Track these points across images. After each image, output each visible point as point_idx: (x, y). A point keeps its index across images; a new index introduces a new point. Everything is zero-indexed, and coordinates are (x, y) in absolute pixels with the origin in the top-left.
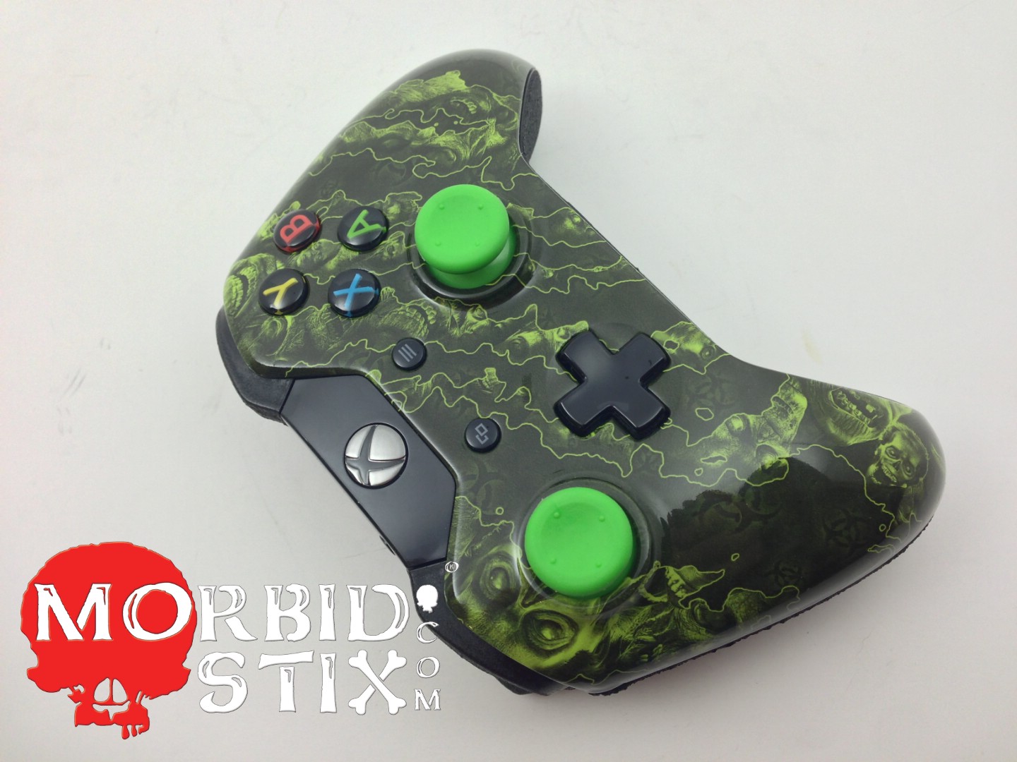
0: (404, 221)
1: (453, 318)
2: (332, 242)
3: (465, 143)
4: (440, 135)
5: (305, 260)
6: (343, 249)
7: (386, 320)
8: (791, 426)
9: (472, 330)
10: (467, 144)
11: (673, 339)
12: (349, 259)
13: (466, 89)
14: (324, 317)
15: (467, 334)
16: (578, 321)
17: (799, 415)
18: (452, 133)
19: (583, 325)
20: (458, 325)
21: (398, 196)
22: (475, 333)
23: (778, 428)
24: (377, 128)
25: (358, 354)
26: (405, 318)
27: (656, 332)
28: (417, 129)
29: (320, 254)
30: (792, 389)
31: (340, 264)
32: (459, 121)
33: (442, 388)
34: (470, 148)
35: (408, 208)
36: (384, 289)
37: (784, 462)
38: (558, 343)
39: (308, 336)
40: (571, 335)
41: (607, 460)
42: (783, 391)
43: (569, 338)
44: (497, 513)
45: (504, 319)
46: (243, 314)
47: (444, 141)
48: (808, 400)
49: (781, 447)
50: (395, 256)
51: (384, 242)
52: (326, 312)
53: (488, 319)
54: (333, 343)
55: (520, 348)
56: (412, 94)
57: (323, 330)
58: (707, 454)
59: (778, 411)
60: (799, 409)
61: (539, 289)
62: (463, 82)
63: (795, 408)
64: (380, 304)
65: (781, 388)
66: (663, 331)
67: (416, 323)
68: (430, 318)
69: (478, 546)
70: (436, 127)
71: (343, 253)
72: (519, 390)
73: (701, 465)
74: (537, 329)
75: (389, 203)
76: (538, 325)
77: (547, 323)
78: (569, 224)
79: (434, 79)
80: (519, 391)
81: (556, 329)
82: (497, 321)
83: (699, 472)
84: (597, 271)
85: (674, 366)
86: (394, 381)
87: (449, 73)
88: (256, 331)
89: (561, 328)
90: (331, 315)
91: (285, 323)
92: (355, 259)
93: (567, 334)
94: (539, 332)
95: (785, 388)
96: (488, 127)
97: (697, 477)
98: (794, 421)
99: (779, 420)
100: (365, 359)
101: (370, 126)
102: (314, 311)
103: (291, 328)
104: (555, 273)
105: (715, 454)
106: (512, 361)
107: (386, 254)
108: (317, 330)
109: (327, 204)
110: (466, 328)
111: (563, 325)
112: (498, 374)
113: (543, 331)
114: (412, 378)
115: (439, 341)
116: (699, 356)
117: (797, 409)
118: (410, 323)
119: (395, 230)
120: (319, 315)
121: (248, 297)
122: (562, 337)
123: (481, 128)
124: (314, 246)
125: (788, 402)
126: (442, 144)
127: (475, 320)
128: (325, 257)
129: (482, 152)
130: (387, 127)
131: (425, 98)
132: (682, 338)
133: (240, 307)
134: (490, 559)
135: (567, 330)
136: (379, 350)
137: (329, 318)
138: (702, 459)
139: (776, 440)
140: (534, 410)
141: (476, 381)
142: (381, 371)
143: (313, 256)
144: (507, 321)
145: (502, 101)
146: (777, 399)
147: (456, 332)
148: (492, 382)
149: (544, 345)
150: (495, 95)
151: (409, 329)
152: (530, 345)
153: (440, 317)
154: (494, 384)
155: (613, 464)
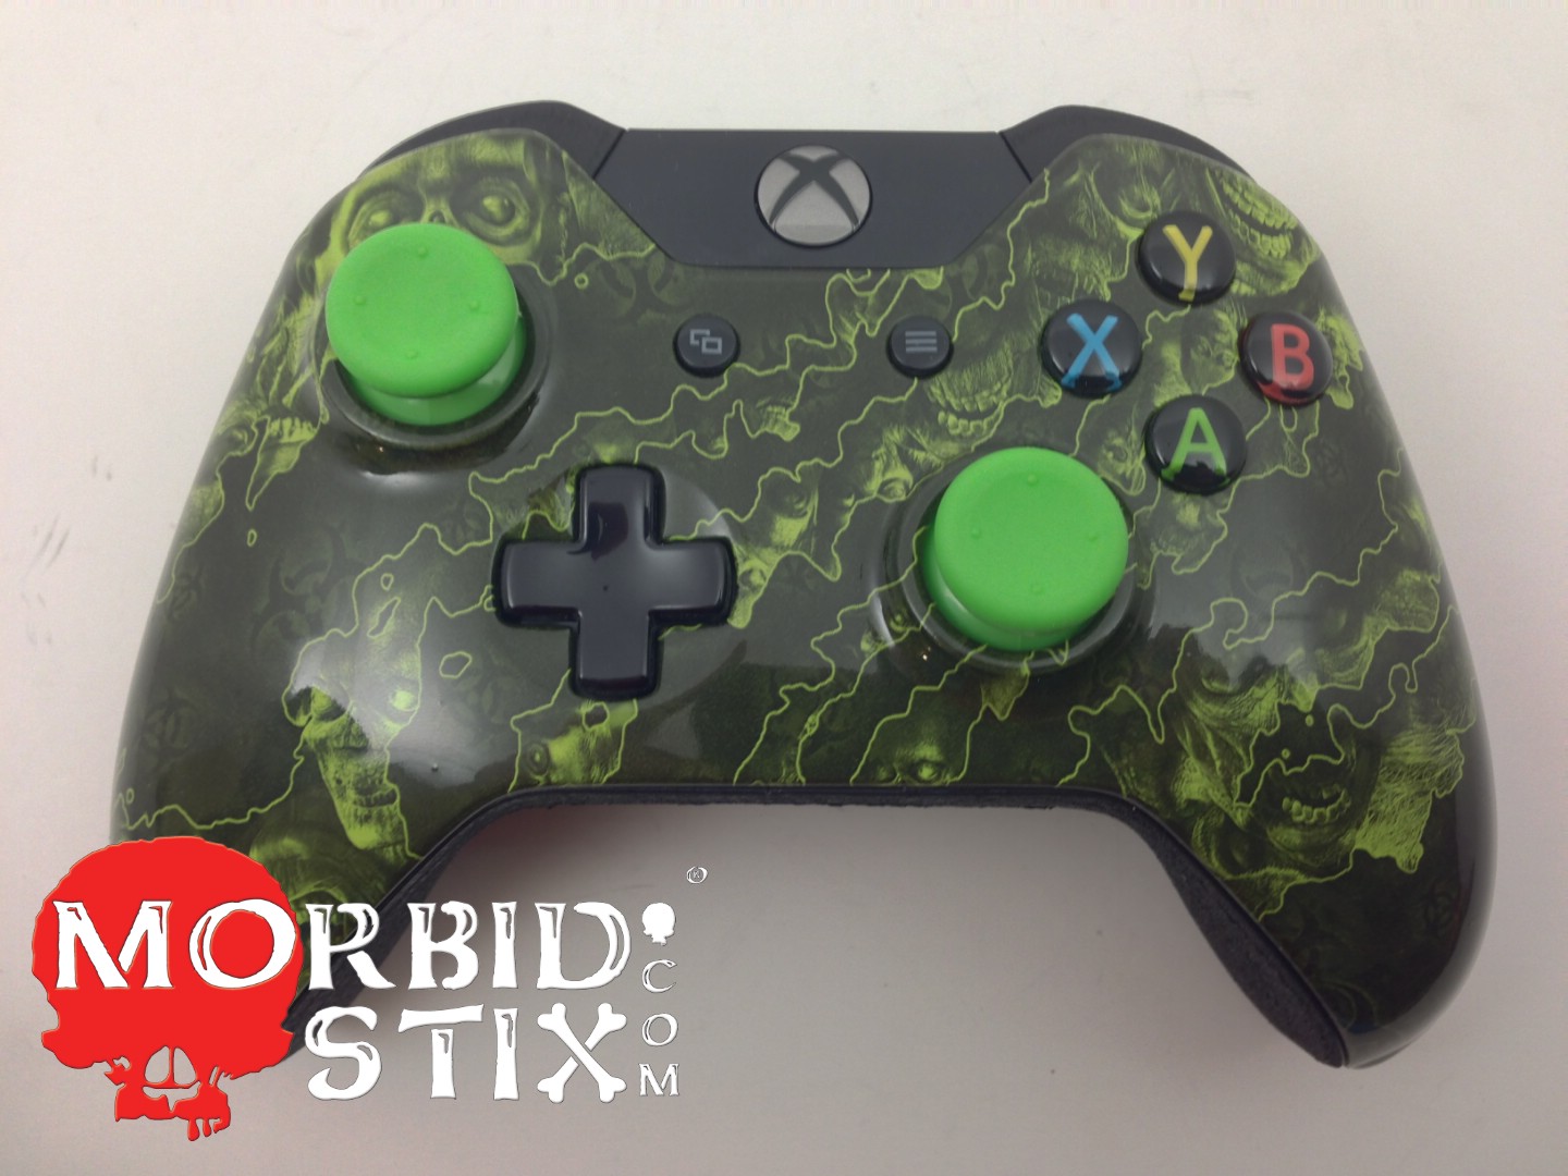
0: (1155, 511)
1: (921, 448)
2: (1215, 385)
3: (1227, 728)
4: (1280, 705)
5: (1217, 326)
6: (1186, 391)
7: (1005, 356)
8: (339, 782)
9: (877, 458)
10: (1223, 730)
11: (603, 728)
12: (1159, 384)
13: (1353, 842)
14: (1090, 282)
15: (877, 447)
16: (753, 617)
17: (346, 808)
18: (1269, 729)
19: (740, 618)
20: (905, 448)
21: (1210, 540)
22: (869, 461)
23: (350, 756)
24: (1389, 632)
25: (987, 282)
26: (982, 384)
27: (635, 715)
28: (1326, 686)
29: (1207, 354)
30: (389, 838)
31: (1160, 368)
32: (1285, 761)
33: (827, 351)
34: (1208, 726)
35: (1173, 537)
36: (1059, 393)
37: (301, 721)
38: (745, 559)
39: (1078, 236)
40: (743, 588)
41: (516, 474)
42: (395, 820)
43: (739, 582)
44: (583, 276)
45: (852, 517)
46: (1202, 182)
47: (1260, 699)
48: (357, 850)
49: (323, 735)
50: (1104, 451)
51: (1143, 454)
52: (1096, 288)
53: (875, 495)
54: (1034, 261)
55: (787, 500)
56: (1421, 749)
57: (1069, 263)
58: (400, 614)
59: (373, 782)
60: (352, 818)
61: (856, 607)
62: (1377, 854)
63: (359, 813)
64: (1040, 368)
65: (400, 823)
66: (629, 727)
67: (962, 393)
68: (952, 419)
69: (562, 219)
70: (1305, 715)
71: (1177, 386)
72: (726, 445)
73: (392, 593)
74: (795, 547)
75: (1208, 516)
76: (800, 557)
77: (790, 570)
78: (929, 751)
79: (1427, 814)
80: (723, 444)
81: (769, 575)
82: (859, 506)
83: (387, 581)
84: (810, 719)
85: (562, 691)
86: (897, 295)
87: (1419, 851)
88: (1155, 179)
89: (765, 584)
90: (1085, 292)
91: (1131, 223)
92: (1149, 394)
93: (748, 583)
94: (788, 547)
95: (398, 830)
96: (1231, 796)
97: (384, 572)
98: (342, 795)
99: (361, 770)
100: (968, 283)
101: (1406, 628)
102: (1113, 273)
103: (1113, 224)
104: (862, 655)
105: (390, 624)
106: (779, 473)
107: (1118, 442)
108: (1078, 255)
109: (1299, 437)
110: (889, 453)
111: (767, 590)
112: (777, 438)
113: (783, 555)
114: (879, 322)
115: (901, 403)
116: (544, 741)
117: (356, 816)
118: (968, 387)
119: (1150, 489)
120: (1101, 276)
121: (1226, 211)
122: (750, 572)
123: (1238, 781)
124: (1232, 357)
125: (375, 811)
126: (1257, 692)
127: (889, 476)
128: (1194, 355)
129: (1184, 737)
130: (1378, 646)
131: (1388, 759)
132: (593, 744)
133: (1220, 189)
134: (533, 219)
135: (754, 589)
136: (964, 314)
137: (1081, 285)
138: (399, 601)
139: (338, 737)
140: (677, 441)
141: (794, 399)
142: (931, 293)
143: (1214, 342)
144: (847, 518)
145: (1274, 877)
146: (390, 799)
147: (895, 436)
148: (771, 421)
149: (758, 534)
150: (1301, 879)
151: (960, 376)
152: (778, 518)
153: (940, 432)
154: (767, 422)
155: (503, 475)
